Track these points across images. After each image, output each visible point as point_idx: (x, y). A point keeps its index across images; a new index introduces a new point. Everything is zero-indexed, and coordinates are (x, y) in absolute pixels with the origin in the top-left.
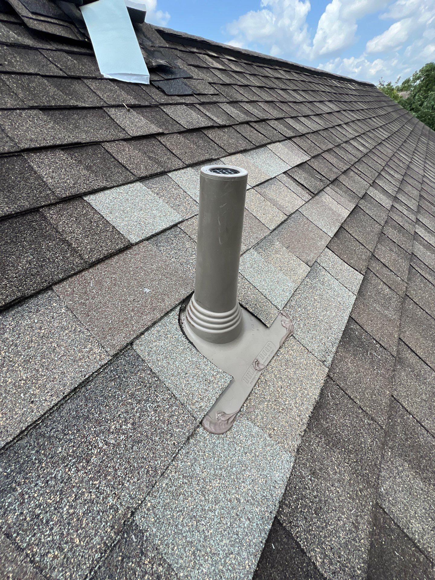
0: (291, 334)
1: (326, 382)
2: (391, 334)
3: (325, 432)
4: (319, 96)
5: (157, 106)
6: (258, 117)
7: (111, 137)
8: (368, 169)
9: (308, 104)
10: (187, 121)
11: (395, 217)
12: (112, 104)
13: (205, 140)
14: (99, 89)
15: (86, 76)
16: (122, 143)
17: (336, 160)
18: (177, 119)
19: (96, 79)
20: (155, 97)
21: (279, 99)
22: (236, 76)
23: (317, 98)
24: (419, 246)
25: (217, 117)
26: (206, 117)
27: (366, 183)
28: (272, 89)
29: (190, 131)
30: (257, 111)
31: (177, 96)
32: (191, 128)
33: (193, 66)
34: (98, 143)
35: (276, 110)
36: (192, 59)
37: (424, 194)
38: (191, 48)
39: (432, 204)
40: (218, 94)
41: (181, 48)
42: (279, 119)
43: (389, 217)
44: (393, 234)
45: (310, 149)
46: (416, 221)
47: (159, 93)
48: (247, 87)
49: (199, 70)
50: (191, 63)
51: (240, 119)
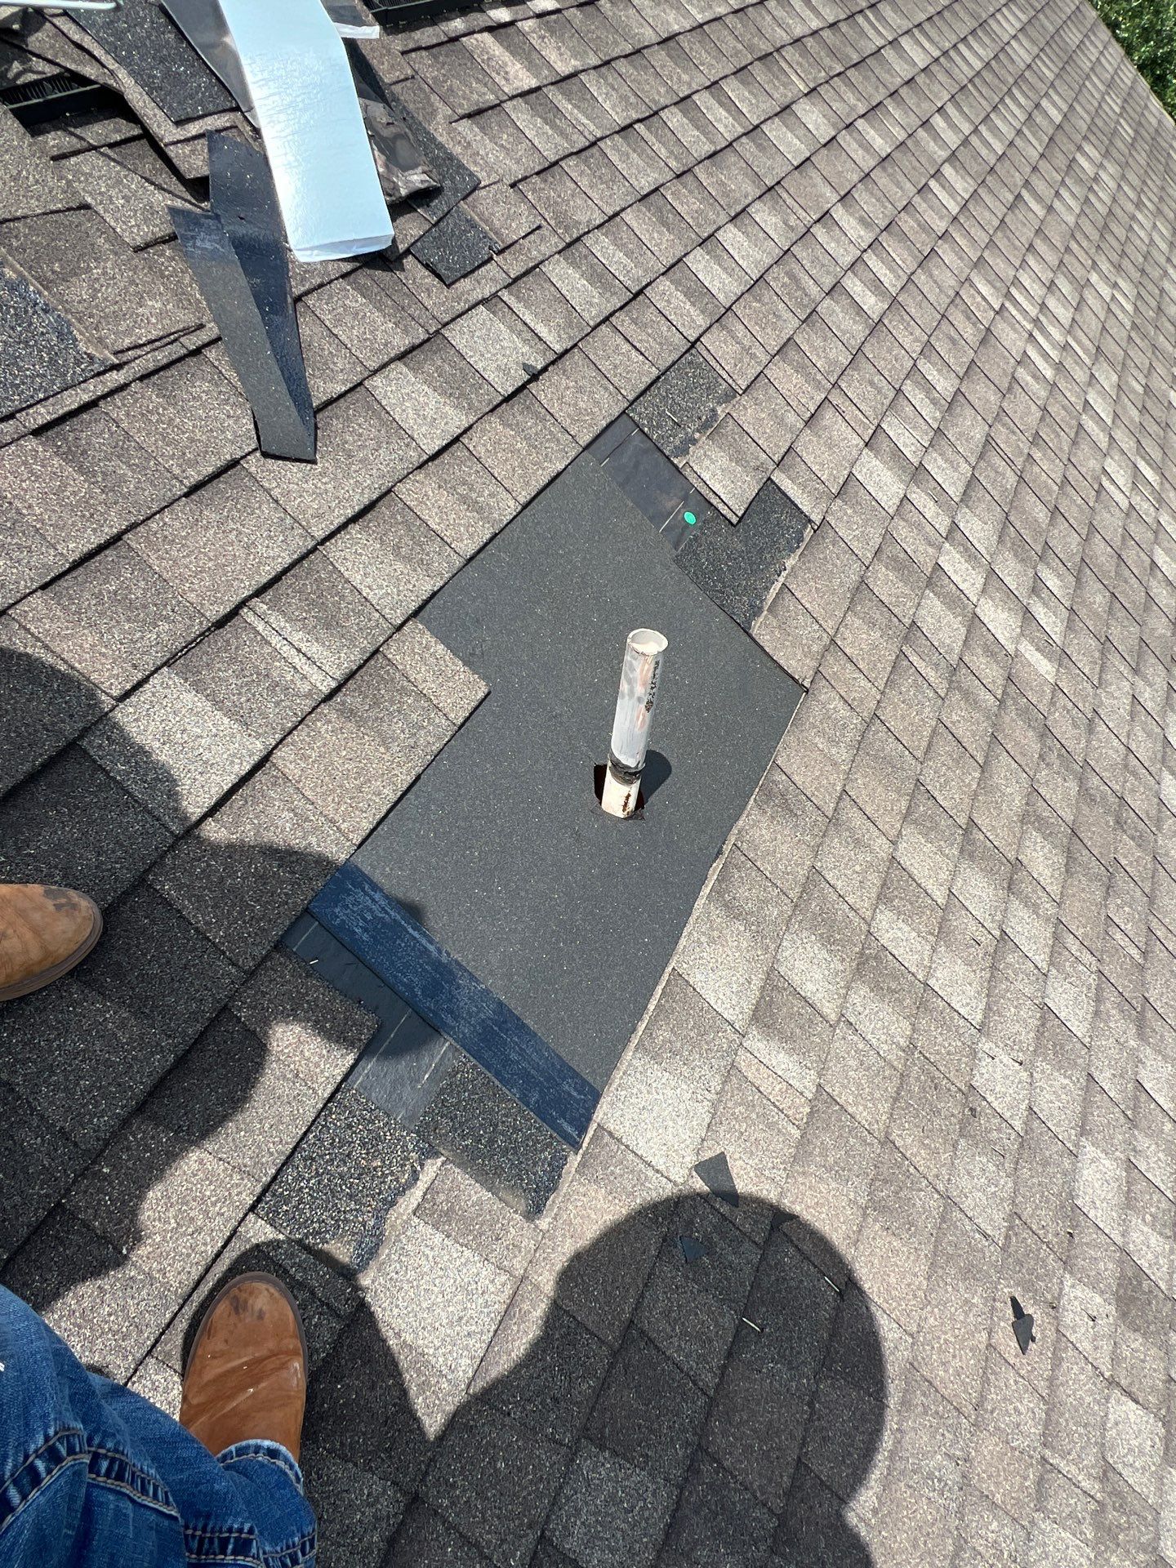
1: (732, 851)
2: (832, 786)
3: (726, 905)
4: (783, 77)
5: (437, 332)
6: (628, 283)
7: (401, 468)
8: (871, 383)
9: (747, 146)
10: (499, 368)
11: (902, 531)
12: (373, 364)
13: (537, 415)
14: (338, 321)
15: (307, 286)
16: (420, 476)
17: (797, 379)
18: (479, 366)
19: (321, 286)
20: (428, 303)
21: (673, 164)
22: (566, 106)
23: (776, 96)
24: (932, 602)
25: (546, 321)
26: (529, 335)
27: (856, 440)
28: (655, 119)
29: (507, 399)
30: (625, 260)
31: (465, 276)
32: (511, 390)
33: (469, 116)
34: (389, 491)
35: (665, 223)
36: (458, 77)
37: (1001, 435)
38: (448, 19)
39: (1010, 462)
40: (539, 227)
41: (426, 35)
42: (673, 266)
43: (887, 535)
44: (885, 583)
45: (741, 360)
46: (950, 532)
47: (431, 280)
48: (594, 150)
49: (482, 129)
50: (461, 106)
51: (592, 315)
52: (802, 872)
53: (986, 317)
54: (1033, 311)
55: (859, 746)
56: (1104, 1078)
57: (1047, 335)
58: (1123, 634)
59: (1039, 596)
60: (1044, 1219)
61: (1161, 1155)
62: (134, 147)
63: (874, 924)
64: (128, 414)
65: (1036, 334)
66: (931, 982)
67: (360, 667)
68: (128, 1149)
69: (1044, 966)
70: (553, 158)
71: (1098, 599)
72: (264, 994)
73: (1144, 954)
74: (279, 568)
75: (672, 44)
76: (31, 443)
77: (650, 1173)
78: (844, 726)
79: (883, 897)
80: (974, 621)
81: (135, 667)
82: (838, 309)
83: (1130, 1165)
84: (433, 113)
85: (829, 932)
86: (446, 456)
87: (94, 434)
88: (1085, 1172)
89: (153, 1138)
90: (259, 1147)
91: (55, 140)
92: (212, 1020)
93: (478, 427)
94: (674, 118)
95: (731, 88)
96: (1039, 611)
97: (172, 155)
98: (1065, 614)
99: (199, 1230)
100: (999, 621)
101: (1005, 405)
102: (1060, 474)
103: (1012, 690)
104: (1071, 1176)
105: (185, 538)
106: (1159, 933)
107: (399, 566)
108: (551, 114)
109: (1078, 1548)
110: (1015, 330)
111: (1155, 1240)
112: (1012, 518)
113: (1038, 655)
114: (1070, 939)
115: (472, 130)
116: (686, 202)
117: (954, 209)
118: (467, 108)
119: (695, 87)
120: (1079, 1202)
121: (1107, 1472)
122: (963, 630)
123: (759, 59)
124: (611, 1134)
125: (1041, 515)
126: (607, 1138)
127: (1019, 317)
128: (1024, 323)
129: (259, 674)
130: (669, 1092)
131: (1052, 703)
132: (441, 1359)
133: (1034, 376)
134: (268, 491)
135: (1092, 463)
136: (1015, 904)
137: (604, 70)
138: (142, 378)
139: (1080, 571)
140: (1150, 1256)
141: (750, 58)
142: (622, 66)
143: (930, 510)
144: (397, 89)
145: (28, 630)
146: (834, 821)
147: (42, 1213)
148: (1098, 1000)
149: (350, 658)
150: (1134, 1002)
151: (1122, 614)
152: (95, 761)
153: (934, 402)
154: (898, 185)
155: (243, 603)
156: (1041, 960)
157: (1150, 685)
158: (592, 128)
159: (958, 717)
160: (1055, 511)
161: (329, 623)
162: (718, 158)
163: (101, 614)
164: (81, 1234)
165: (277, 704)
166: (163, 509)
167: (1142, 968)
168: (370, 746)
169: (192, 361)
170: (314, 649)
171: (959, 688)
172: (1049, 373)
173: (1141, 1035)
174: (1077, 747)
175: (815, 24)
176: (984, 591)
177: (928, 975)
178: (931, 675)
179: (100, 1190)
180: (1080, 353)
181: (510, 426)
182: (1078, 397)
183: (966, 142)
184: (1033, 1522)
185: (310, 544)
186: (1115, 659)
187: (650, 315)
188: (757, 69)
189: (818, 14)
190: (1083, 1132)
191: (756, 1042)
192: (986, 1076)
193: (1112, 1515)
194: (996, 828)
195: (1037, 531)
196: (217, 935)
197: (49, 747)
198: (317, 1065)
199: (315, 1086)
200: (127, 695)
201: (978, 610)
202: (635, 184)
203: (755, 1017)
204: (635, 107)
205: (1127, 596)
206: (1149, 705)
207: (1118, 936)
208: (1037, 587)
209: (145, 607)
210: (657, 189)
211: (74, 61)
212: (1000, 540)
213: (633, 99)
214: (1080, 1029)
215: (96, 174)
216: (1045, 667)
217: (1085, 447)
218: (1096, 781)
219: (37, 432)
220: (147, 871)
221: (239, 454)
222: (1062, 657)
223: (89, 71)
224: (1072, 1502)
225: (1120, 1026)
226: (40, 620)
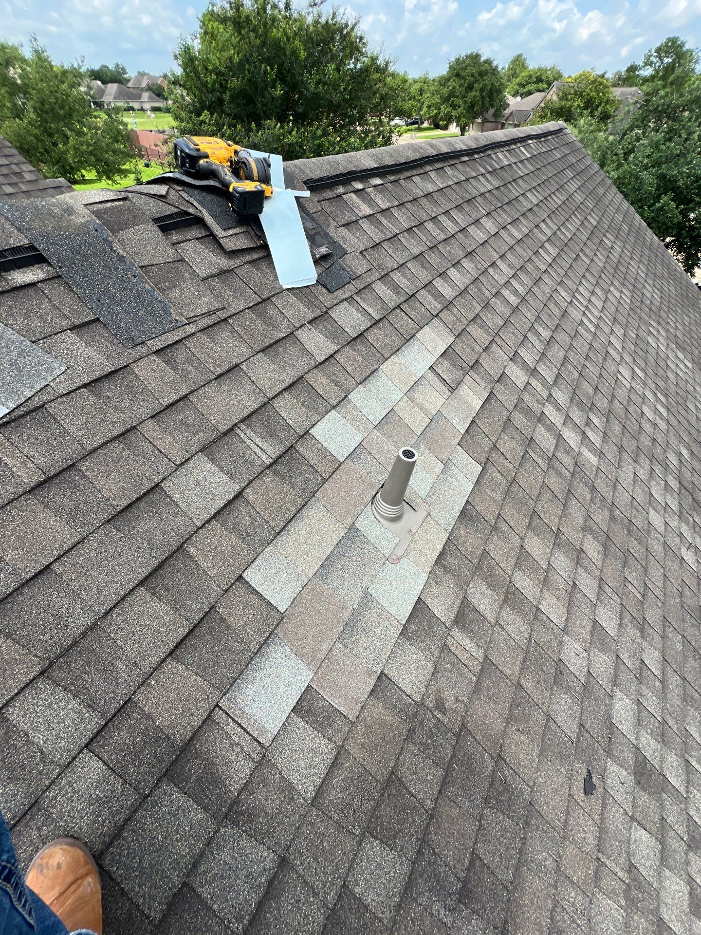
0: (429, 515)
1: (447, 541)
2: (494, 512)
3: (444, 566)
4: (476, 209)
5: (326, 312)
6: (408, 292)
7: (307, 368)
8: (513, 333)
9: (460, 236)
10: (351, 326)
11: (527, 397)
12: (298, 325)
13: (367, 346)
14: (284, 308)
15: (273, 293)
16: (315, 371)
17: (480, 331)
18: (343, 326)
19: (278, 293)
20: (323, 300)
21: (428, 243)
22: (384, 221)
23: (473, 216)
24: (541, 429)
25: (372, 307)
26: (364, 313)
27: (506, 357)
28: (421, 226)
29: (354, 339)
30: (407, 282)
31: (338, 289)
32: (356, 335)
33: (343, 226)
34: (302, 377)
35: (425, 268)
36: (340, 210)
37: (571, 354)
38: (337, 189)
39: (575, 367)
40: (371, 269)
41: (328, 194)
42: (427, 284)
43: (520, 399)
44: (519, 419)
45: (456, 324)
46: (548, 398)
47: (324, 291)
48: (396, 238)
49: (349, 231)
50: (341, 221)
51: (392, 305)
52: (479, 552)
53: (564, 305)
54: (585, 303)
55: (507, 493)
56: (624, 657)
57: (591, 313)
58: (629, 444)
59: (589, 427)
60: (596, 729)
61: (654, 698)
62: (207, 239)
63: (513, 578)
64: (194, 345)
65: (587, 312)
66: (540, 606)
67: (284, 453)
68: (164, 673)
69: (594, 600)
70: (378, 242)
71: (617, 428)
72: (231, 601)
73: (643, 596)
74: (252, 410)
75: (429, 196)
76: (154, 357)
77: (404, 696)
78: (500, 484)
79: (517, 565)
80: (560, 438)
81: (187, 452)
82: (498, 302)
83: (639, 703)
84: (329, 225)
85: (492, 582)
86: (327, 364)
87: (180, 354)
88: (617, 705)
89: (175, 668)
90: (223, 675)
91: (175, 237)
92: (207, 613)
93: (342, 351)
94: (430, 226)
95: (455, 214)
96: (590, 433)
97: (221, 242)
98: (602, 435)
99: (192, 715)
100: (571, 437)
101: (573, 343)
102: (598, 373)
103: (578, 469)
104: (609, 707)
105: (213, 397)
106: (650, 586)
107: (304, 409)
108: (378, 224)
109: (617, 910)
110: (578, 311)
111: (653, 742)
112: (576, 392)
113: (590, 453)
114: (607, 588)
115: (344, 231)
116: (434, 259)
117: (550, 261)
118: (343, 222)
119: (439, 213)
120: (614, 721)
121: (631, 868)
122: (555, 442)
123: (466, 202)
124: (386, 675)
125: (590, 391)
126: (384, 678)
127: (579, 305)
128: (581, 308)
129: (240, 456)
130: (414, 656)
131: (597, 475)
132: (300, 787)
133: (586, 330)
134: (250, 378)
135: (613, 368)
136: (580, 570)
137: (401, 207)
138: (201, 331)
139: (608, 415)
140: (651, 751)
141: (462, 201)
142: (408, 205)
143: (539, 388)
144: (315, 215)
145: (144, 435)
146: (495, 528)
147: (122, 703)
148: (621, 619)
149: (279, 450)
150: (639, 620)
151: (628, 435)
152: (166, 493)
153: (541, 341)
154: (525, 251)
155: (235, 425)
156: (593, 597)
157: (643, 468)
158: (395, 229)
159: (552, 480)
160: (597, 389)
161: (271, 434)
162: (448, 241)
163: (175, 429)
164: (140, 714)
165: (247, 469)
166: (205, 385)
167: (642, 603)
168: (286, 488)
169: (223, 324)
170: (265, 446)
171: (553, 468)
172: (593, 329)
173: (643, 637)
174: (608, 496)
175: (490, 187)
176: (564, 424)
177: (539, 603)
178: (539, 461)
179: (149, 692)
180: (607, 320)
181: (355, 350)
182: (606, 339)
183: (555, 233)
184: (593, 894)
185: (266, 400)
186: (625, 455)
187: (417, 305)
188: (465, 206)
189: (491, 183)
190: (615, 685)
191: (456, 633)
192: (567, 654)
193: (634, 892)
194: (570, 533)
195: (588, 398)
196: (212, 573)
197: (148, 485)
198: (252, 636)
199: (251, 646)
200: (182, 464)
201: (561, 433)
202: (412, 252)
203: (456, 621)
204: (413, 221)
205: (630, 427)
206: (642, 477)
207: (630, 587)
208: (588, 423)
209: (194, 426)
210: (421, 254)
211: (185, 207)
212: (571, 401)
213: (412, 218)
214: (612, 633)
215: (190, 250)
216: (593, 459)
217: (609, 360)
218: (618, 512)
219: (156, 352)
220: (184, 543)
221: (239, 362)
222: (600, 454)
223: (191, 210)
224: (613, 883)
225: (632, 631)
226: (149, 431)
